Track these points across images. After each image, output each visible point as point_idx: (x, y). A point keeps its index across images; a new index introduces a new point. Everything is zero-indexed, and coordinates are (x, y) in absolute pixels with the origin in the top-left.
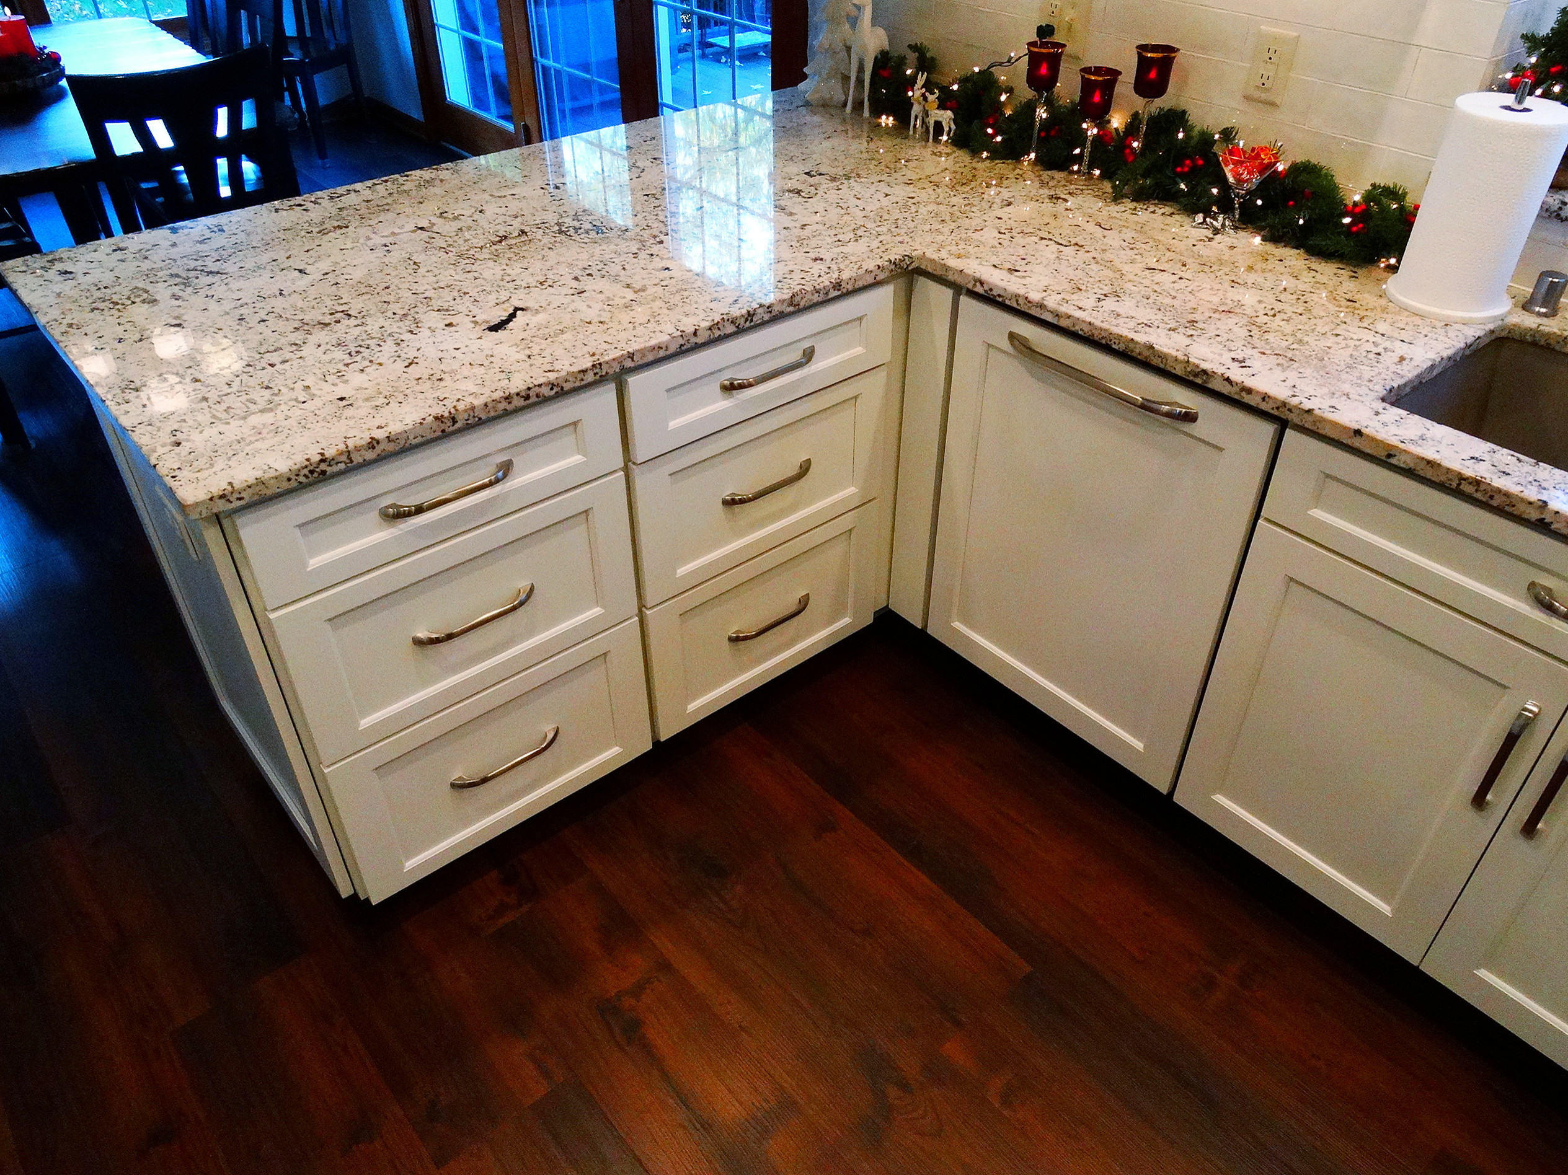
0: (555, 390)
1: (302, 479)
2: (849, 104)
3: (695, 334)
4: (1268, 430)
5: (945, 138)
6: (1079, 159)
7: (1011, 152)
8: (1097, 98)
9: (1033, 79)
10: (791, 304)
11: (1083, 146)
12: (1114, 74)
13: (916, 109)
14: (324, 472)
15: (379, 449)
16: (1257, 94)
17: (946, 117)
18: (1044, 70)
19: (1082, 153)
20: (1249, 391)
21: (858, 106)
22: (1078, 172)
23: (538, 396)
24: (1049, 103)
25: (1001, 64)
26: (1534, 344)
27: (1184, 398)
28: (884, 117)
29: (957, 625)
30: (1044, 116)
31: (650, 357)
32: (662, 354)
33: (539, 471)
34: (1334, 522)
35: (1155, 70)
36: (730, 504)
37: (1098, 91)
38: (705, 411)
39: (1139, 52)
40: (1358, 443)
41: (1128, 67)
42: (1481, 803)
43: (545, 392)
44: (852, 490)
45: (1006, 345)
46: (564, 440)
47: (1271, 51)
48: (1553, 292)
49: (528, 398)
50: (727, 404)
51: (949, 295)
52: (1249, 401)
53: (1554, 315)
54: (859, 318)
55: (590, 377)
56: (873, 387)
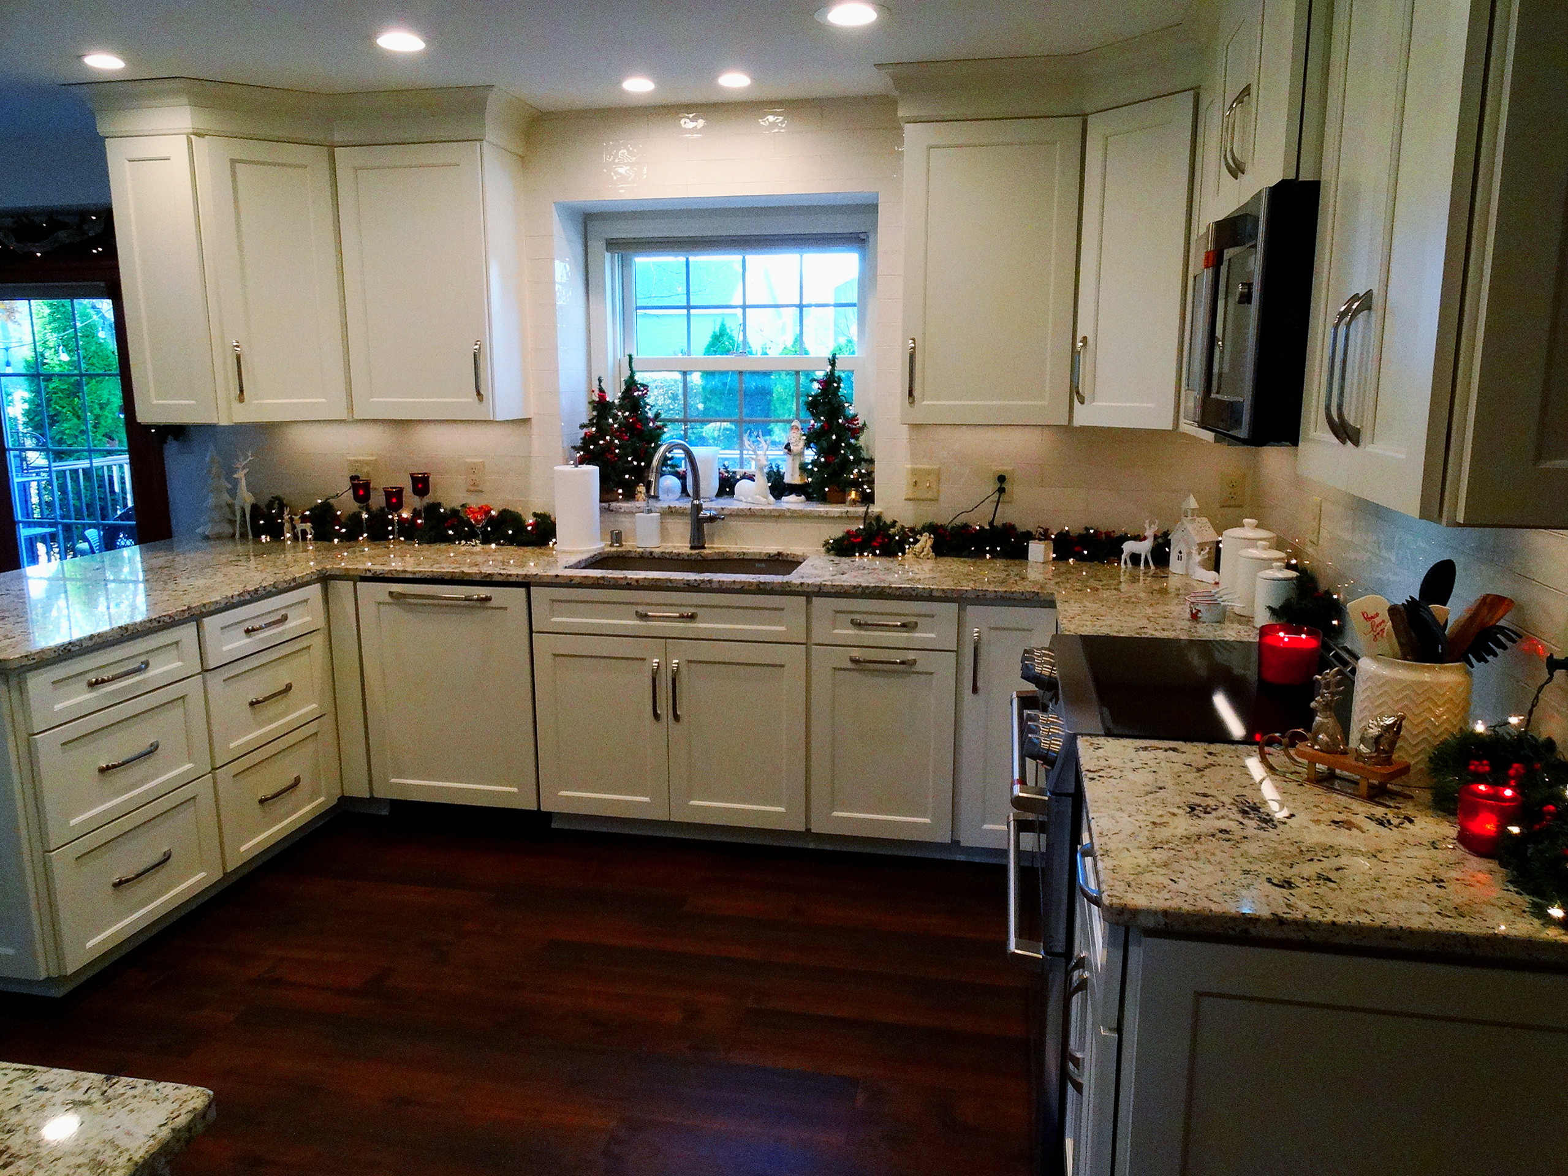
0: (172, 619)
1: (60, 652)
2: (237, 535)
3: (232, 597)
4: (522, 591)
5: (310, 536)
6: (391, 533)
7: (351, 537)
8: (394, 500)
9: (357, 498)
10: (274, 587)
11: (392, 526)
12: (400, 491)
13: (287, 526)
14: (70, 650)
15: (94, 640)
16: (472, 488)
17: (308, 526)
18: (361, 492)
19: (393, 529)
20: (510, 575)
21: (244, 536)
22: (393, 539)
23: (164, 621)
24: (368, 511)
25: (333, 497)
27: (483, 592)
28: (263, 537)
29: (394, 780)
30: (366, 516)
31: (212, 608)
32: (218, 606)
33: (163, 668)
34: (560, 620)
35: (421, 484)
36: (252, 704)
37: (394, 498)
38: (238, 644)
39: (412, 475)
40: (559, 580)
41: (407, 484)
42: (657, 717)
43: (167, 619)
44: (314, 706)
45: (388, 599)
46: (173, 652)
47: (473, 469)
48: (617, 537)
49: (159, 622)
50: (248, 640)
51: (351, 583)
52: (512, 579)
53: (621, 545)
54: (306, 601)
55: (186, 615)
56: (318, 642)
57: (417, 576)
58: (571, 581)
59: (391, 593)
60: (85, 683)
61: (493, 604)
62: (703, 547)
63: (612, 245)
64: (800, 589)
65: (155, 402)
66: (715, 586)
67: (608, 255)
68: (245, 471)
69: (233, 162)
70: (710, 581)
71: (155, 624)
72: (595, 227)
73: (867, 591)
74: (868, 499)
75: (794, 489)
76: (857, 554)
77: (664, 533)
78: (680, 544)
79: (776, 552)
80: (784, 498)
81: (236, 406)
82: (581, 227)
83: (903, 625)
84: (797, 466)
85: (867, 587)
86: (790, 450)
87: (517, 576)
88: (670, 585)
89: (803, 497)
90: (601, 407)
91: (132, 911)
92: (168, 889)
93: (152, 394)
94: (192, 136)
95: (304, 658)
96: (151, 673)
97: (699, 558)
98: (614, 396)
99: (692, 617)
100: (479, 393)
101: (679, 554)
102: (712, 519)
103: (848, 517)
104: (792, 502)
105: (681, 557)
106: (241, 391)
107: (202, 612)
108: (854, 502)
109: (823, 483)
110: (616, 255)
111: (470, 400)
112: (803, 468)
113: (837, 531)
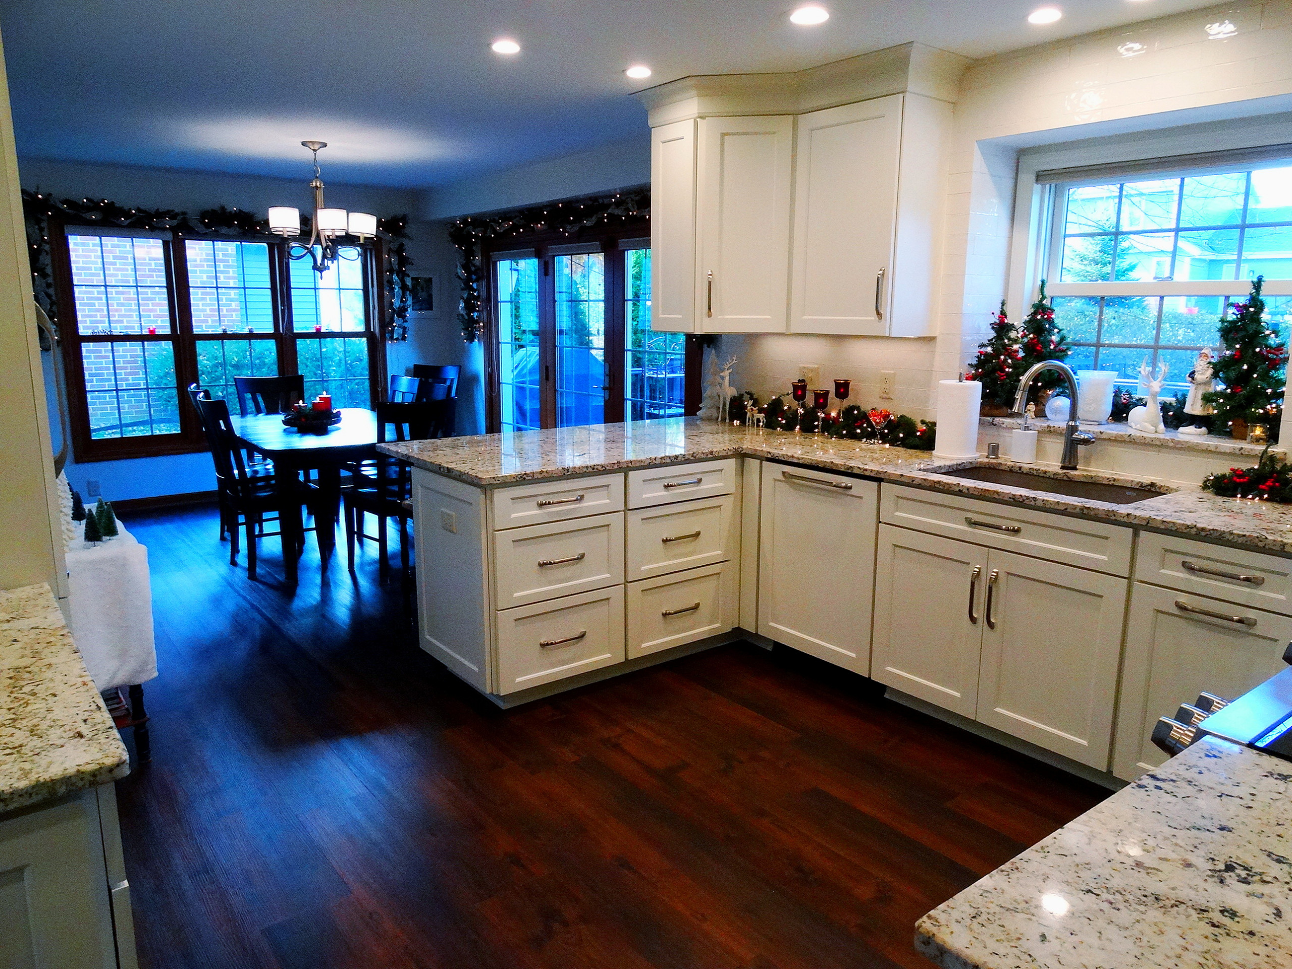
0: (604, 468)
1: (518, 479)
2: (720, 419)
3: (655, 459)
4: (875, 484)
5: (761, 424)
6: (817, 426)
7: (789, 427)
8: (821, 401)
9: (796, 398)
10: (692, 456)
11: (818, 421)
12: (827, 393)
13: (749, 415)
14: (525, 478)
15: (543, 474)
16: (884, 396)
17: (761, 416)
18: (800, 393)
19: (818, 425)
20: (866, 470)
21: (724, 419)
22: (818, 432)
23: (597, 469)
24: (803, 406)
25: (784, 395)
26: (990, 468)
27: (845, 481)
28: (735, 421)
29: (772, 624)
30: (803, 412)
31: (638, 465)
32: (642, 464)
33: (593, 502)
34: (903, 515)
35: (843, 389)
36: (665, 541)
37: (822, 398)
38: (657, 494)
39: (835, 381)
40: (902, 479)
41: (832, 389)
42: (973, 620)
43: (600, 468)
44: (719, 552)
45: (781, 477)
46: (603, 492)
47: (886, 379)
48: (994, 450)
49: (593, 469)
50: (666, 493)
51: (759, 461)
52: (868, 473)
53: (997, 458)
54: (721, 470)
55: (616, 467)
56: (728, 503)
57: (801, 462)
58: (913, 481)
59: (784, 473)
60: (535, 503)
61: (852, 492)
62: (1075, 468)
63: (1040, 177)
64: (1125, 519)
65: (661, 316)
66: (1040, 504)
67: (1037, 187)
68: (730, 371)
69: (723, 135)
70: (1035, 499)
71: (590, 469)
72: (1025, 160)
73: (1203, 534)
74: (1273, 437)
75: (1194, 420)
76: (1239, 496)
77: (1040, 450)
78: (1052, 464)
79: (1149, 482)
80: (1181, 429)
81: (706, 320)
82: (1013, 163)
83: (1247, 579)
84: (1200, 397)
85: (1203, 529)
86: (1193, 378)
87: (872, 471)
88: (996, 496)
89: (1204, 429)
90: (1002, 328)
91: (552, 666)
92: (580, 659)
93: (660, 312)
94: (698, 120)
95: (716, 514)
96: (584, 504)
97: (1065, 478)
98: (1018, 317)
99: (1016, 531)
100: (878, 314)
101: (1045, 472)
102: (1086, 442)
103: (1242, 455)
104: (1189, 434)
105: (1048, 475)
106: (710, 309)
107: (628, 467)
108: (1257, 440)
109: (1224, 416)
110: (1048, 186)
111: (873, 318)
112: (1208, 399)
113: (1223, 468)
